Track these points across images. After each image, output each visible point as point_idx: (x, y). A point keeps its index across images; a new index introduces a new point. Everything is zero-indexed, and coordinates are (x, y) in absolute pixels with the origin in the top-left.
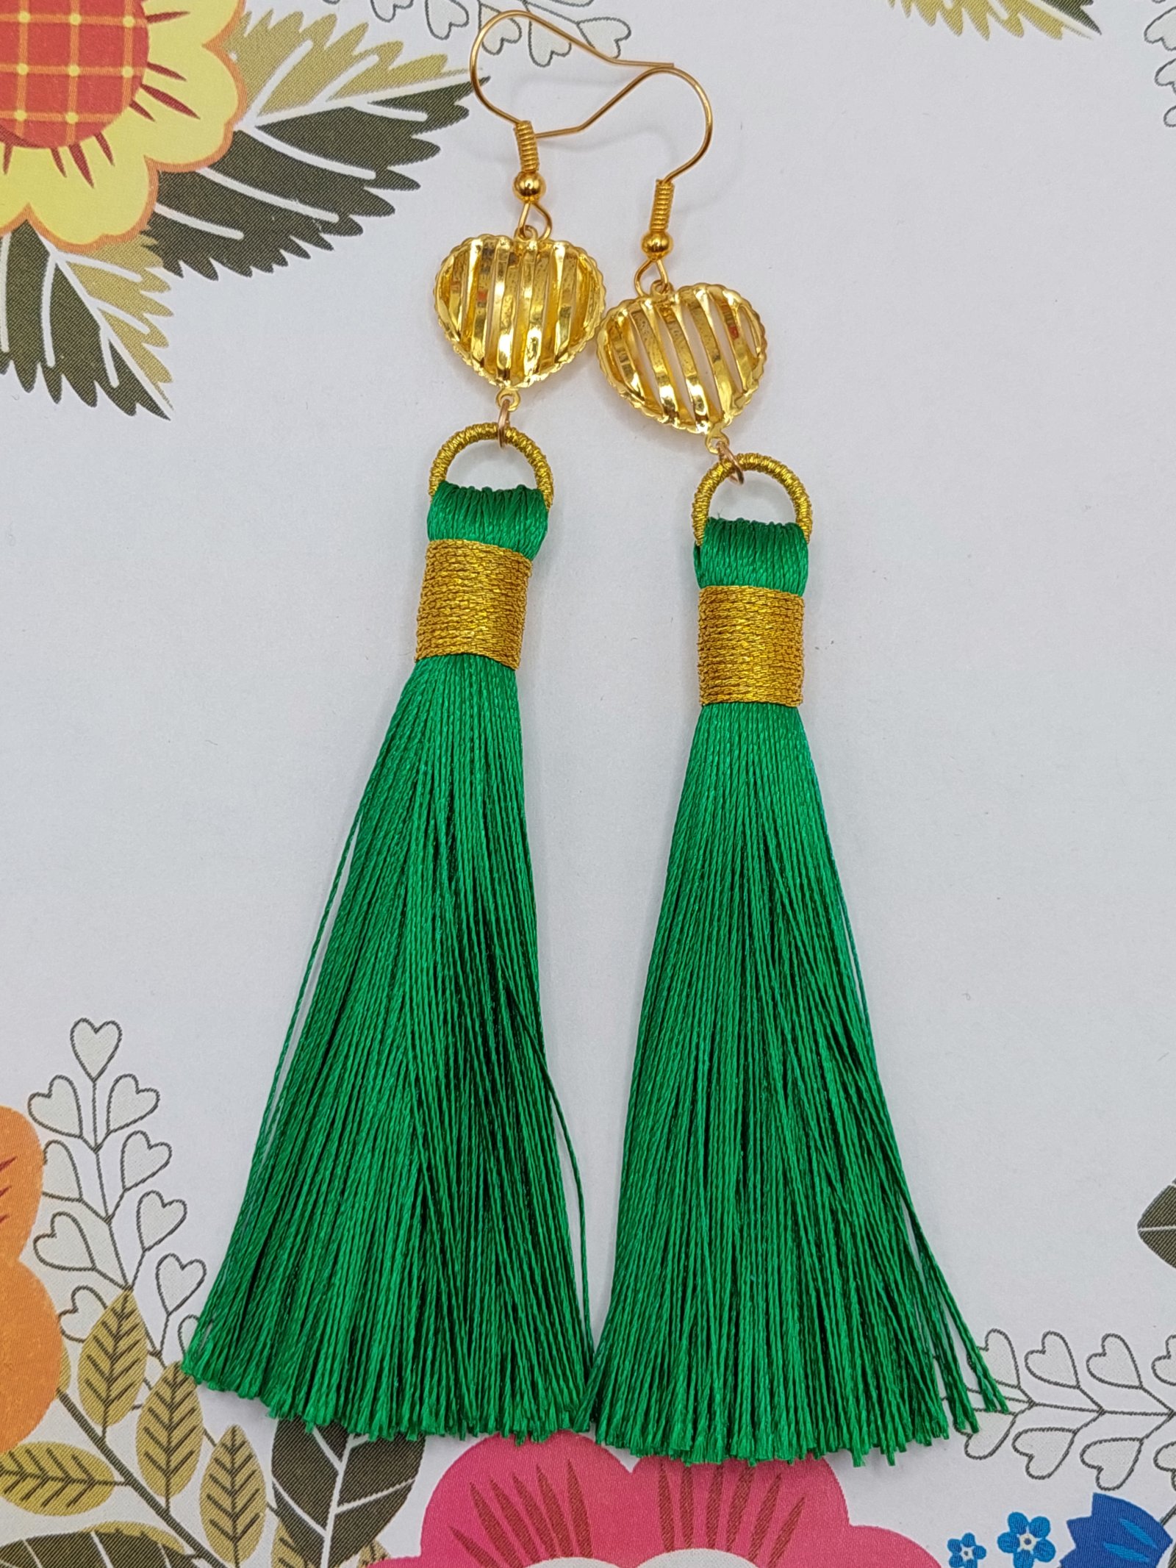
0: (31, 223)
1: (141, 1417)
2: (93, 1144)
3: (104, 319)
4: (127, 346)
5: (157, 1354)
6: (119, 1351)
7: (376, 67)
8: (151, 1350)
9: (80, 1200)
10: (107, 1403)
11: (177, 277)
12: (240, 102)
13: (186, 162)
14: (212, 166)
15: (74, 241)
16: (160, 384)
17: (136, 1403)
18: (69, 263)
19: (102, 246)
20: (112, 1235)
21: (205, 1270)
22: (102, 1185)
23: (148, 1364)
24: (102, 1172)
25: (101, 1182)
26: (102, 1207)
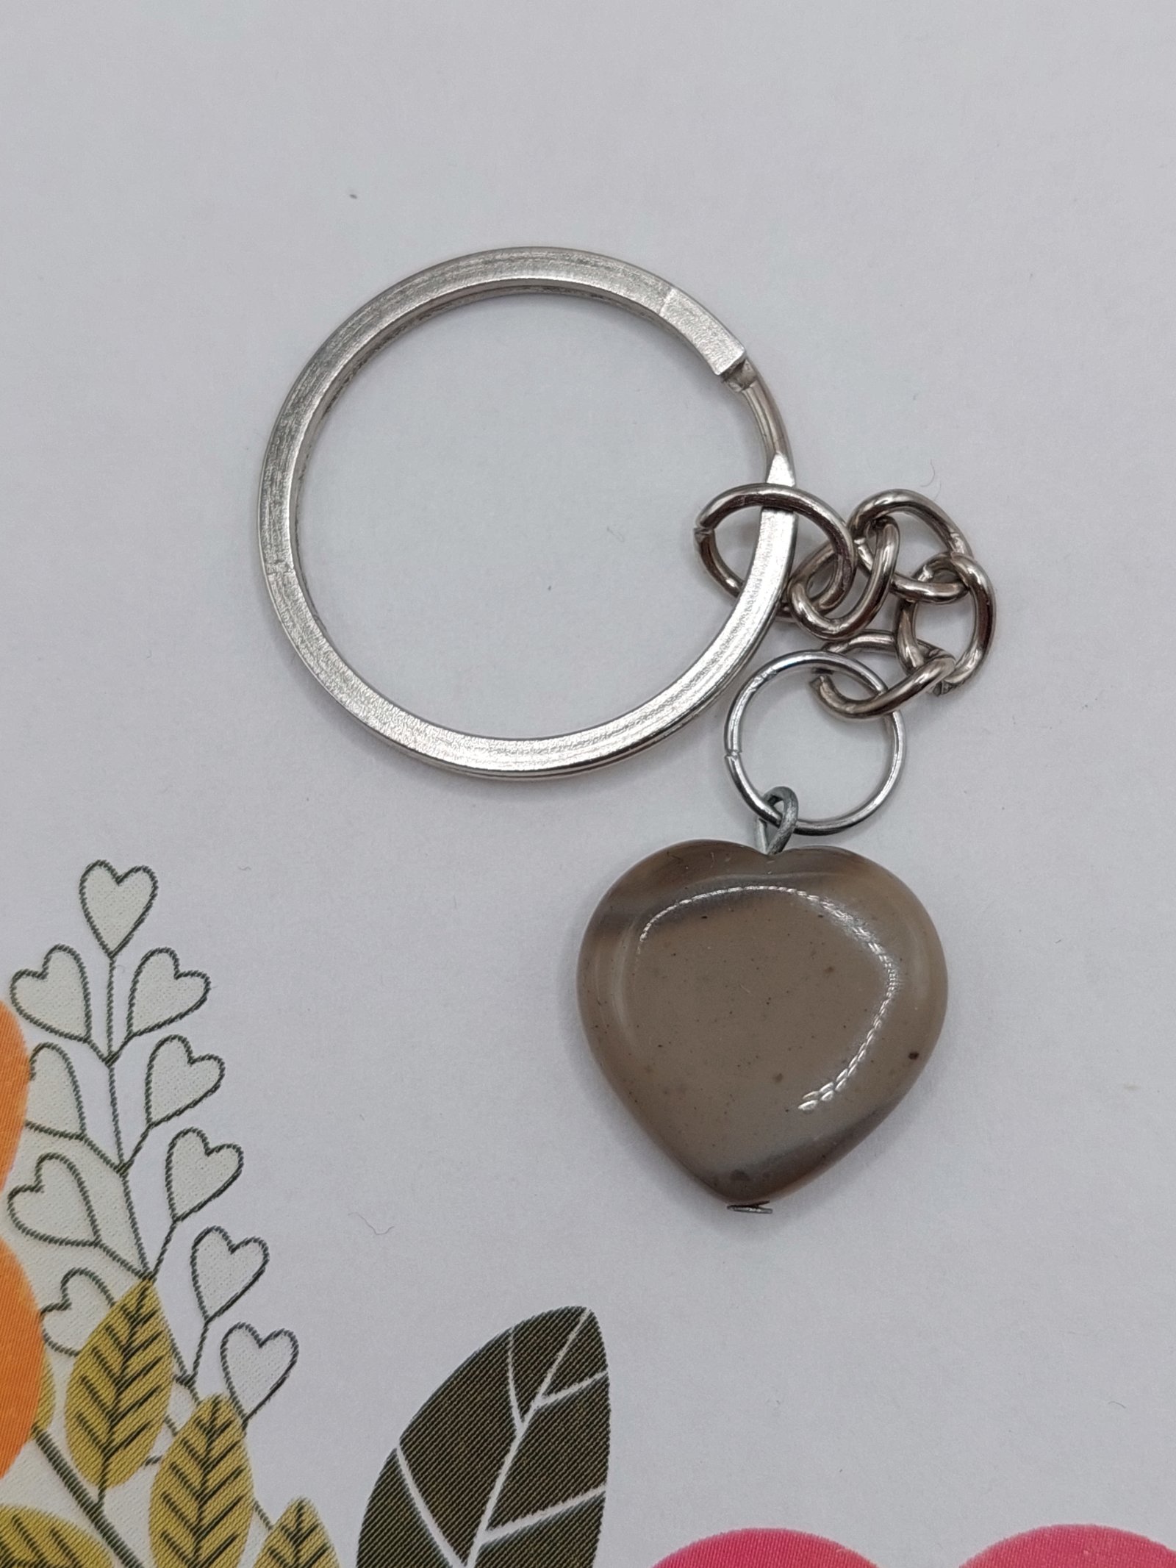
1: (158, 1477)
2: (105, 1052)
5: (188, 1382)
6: (130, 1372)
8: (180, 1374)
9: (80, 1137)
10: (108, 1452)
17: (153, 1454)
20: (127, 1194)
21: (266, 1255)
22: (115, 1117)
23: (173, 1394)
24: (116, 1095)
25: (115, 1111)
26: (116, 1151)
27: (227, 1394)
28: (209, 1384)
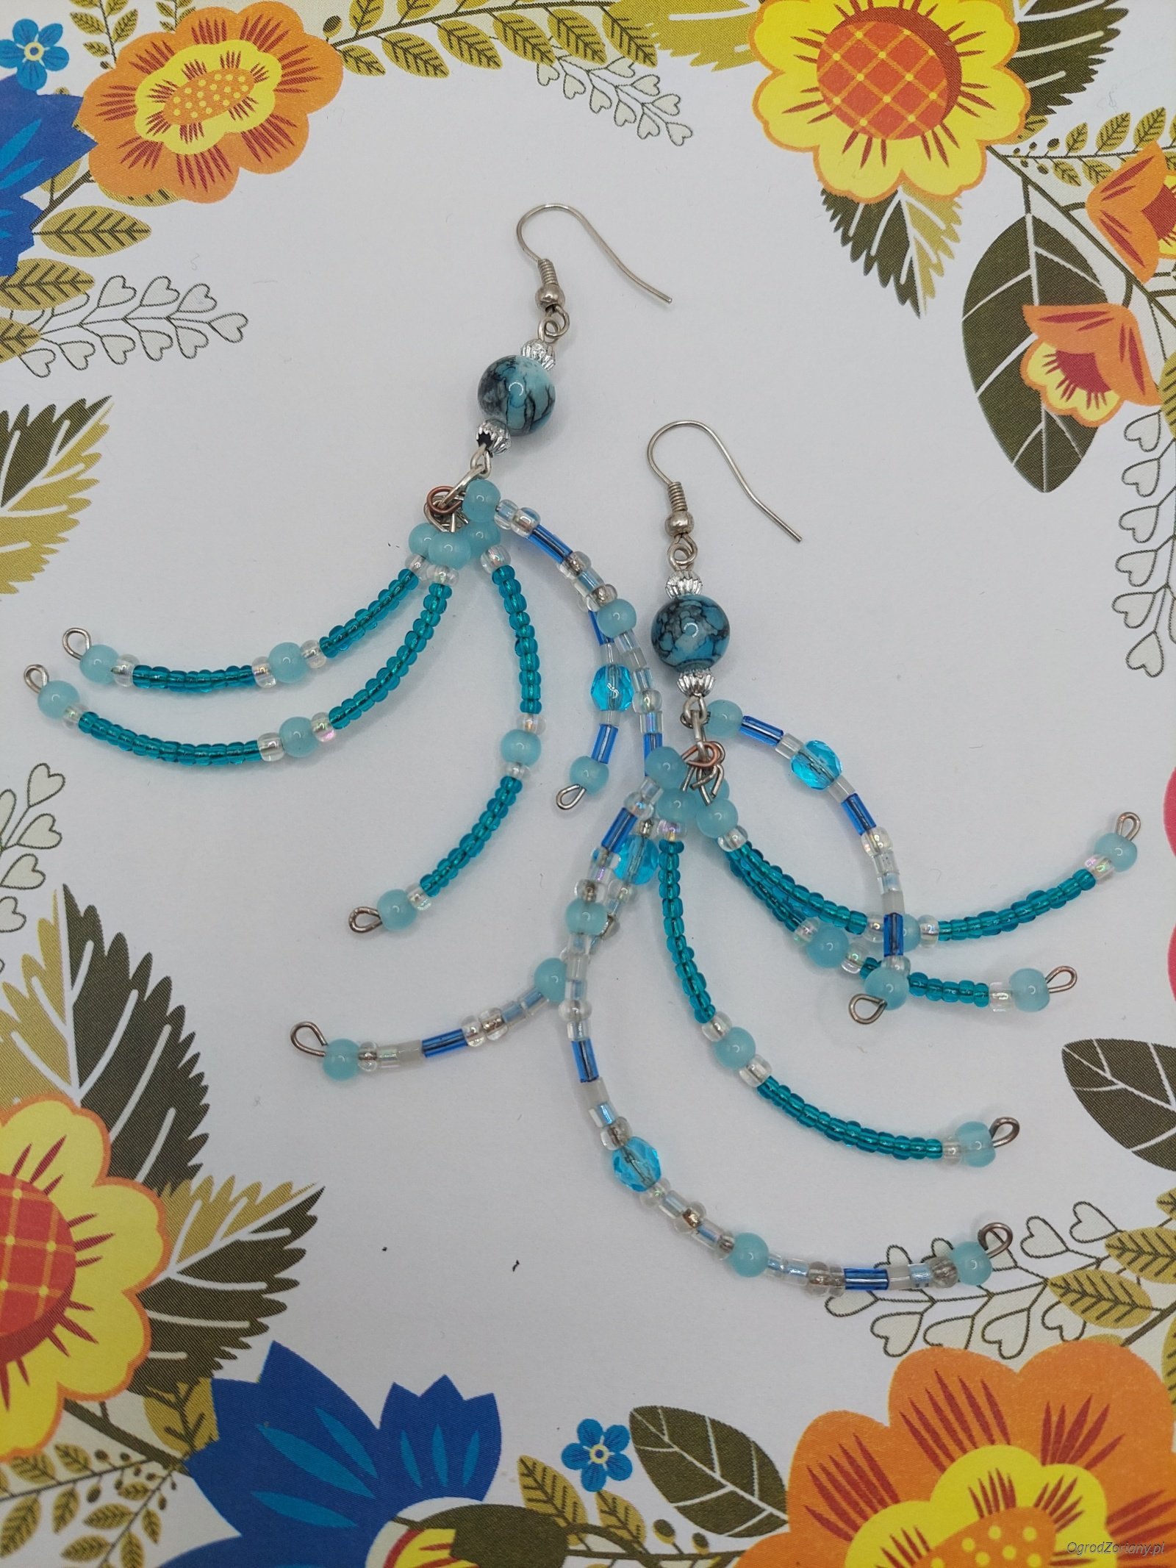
0: (139, 1291)
1: (1148, 1279)
2: (930, 1304)
3: (231, 1236)
4: (257, 1218)
5: (1099, 1262)
6: (1094, 1293)
7: (42, 980)
8: (1095, 1266)
9: (973, 1317)
10: (1134, 1306)
11: (202, 1169)
12: (56, 1100)
13: (102, 1151)
14: (109, 1129)
15: (159, 1255)
16: (293, 1192)
17: (1136, 1282)
18: (179, 1261)
19: (167, 1232)
20: (1003, 1293)
21: (1036, 1218)
22: (963, 1299)
23: (1105, 1269)
24: (951, 1297)
25: (960, 1299)
26: (980, 1299)
27: (1105, 1240)
28: (1099, 1250)
